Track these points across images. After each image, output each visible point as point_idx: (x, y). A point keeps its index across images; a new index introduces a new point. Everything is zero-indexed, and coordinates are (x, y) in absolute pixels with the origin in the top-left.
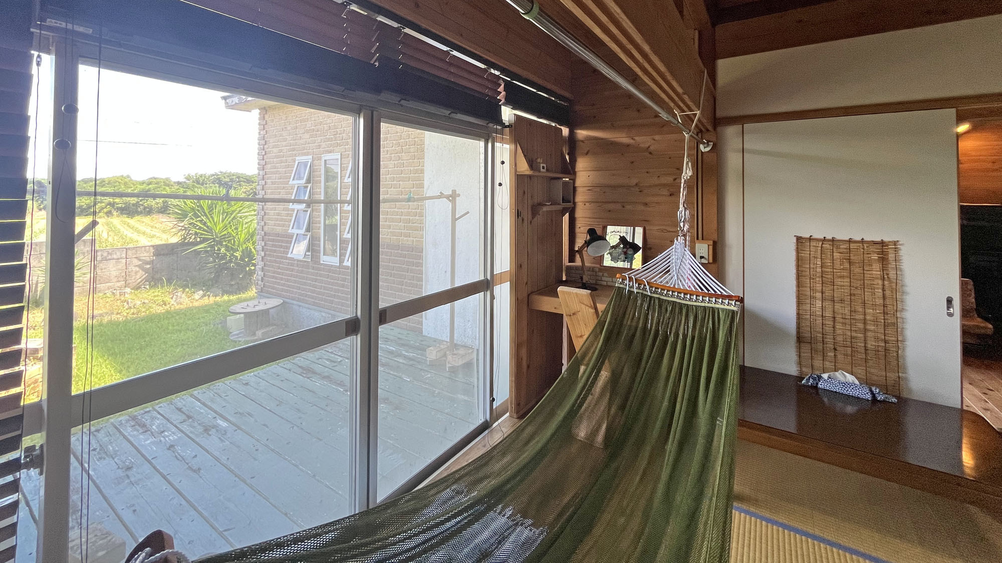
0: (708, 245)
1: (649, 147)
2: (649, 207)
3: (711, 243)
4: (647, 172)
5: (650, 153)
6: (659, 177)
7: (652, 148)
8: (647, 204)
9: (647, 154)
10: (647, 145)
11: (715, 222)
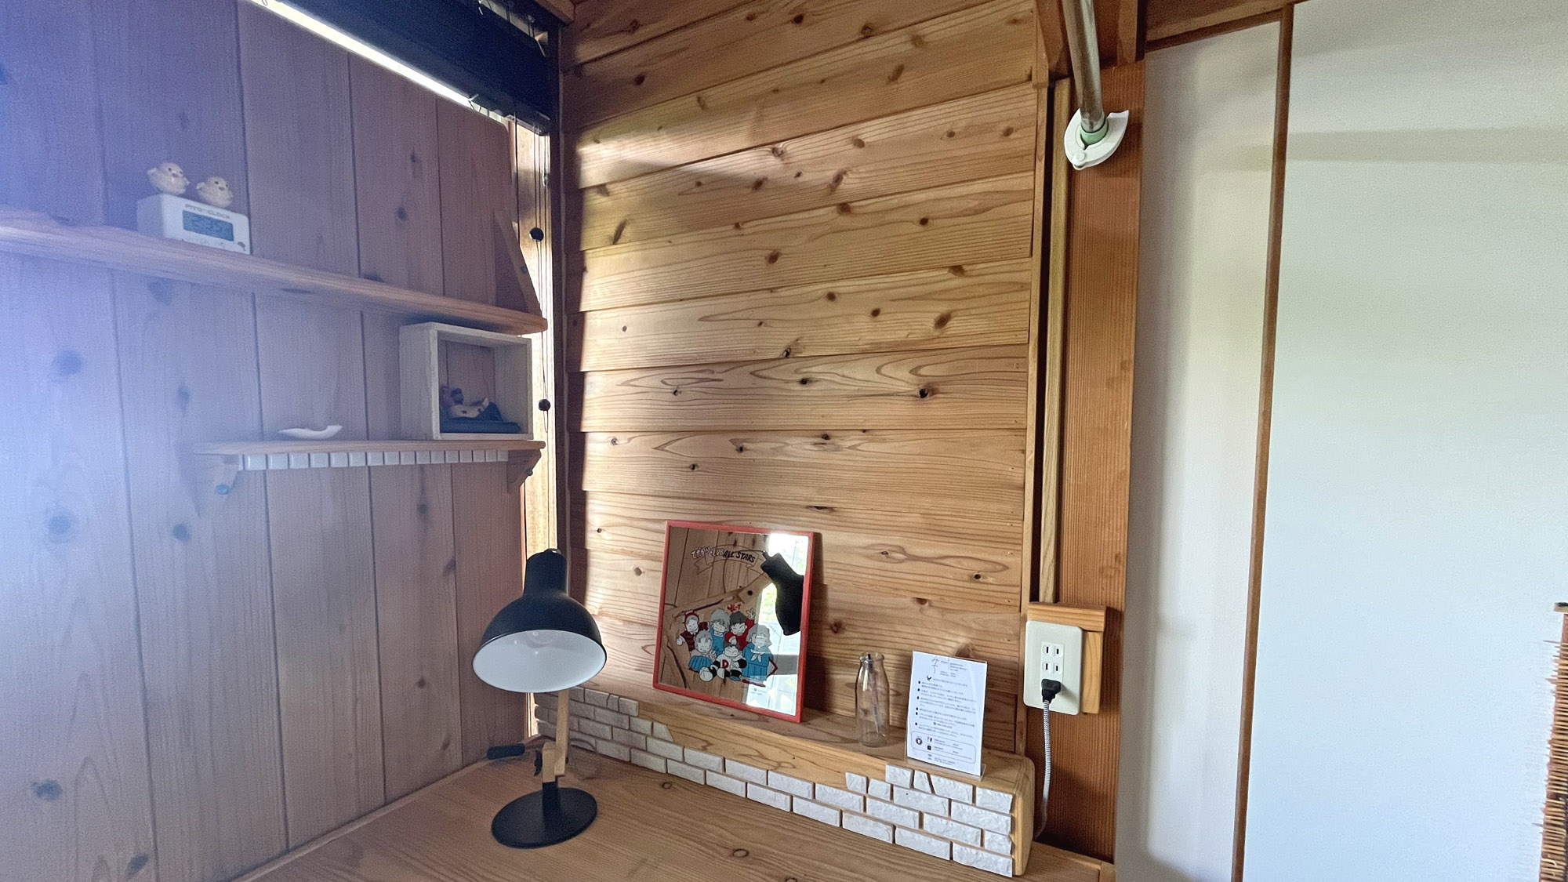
0: (1085, 631)
1: (838, 179)
2: (838, 449)
3: (1098, 620)
4: (831, 297)
5: (844, 208)
6: (876, 313)
7: (849, 184)
8: (826, 437)
9: (828, 213)
10: (831, 174)
11: (1120, 520)
